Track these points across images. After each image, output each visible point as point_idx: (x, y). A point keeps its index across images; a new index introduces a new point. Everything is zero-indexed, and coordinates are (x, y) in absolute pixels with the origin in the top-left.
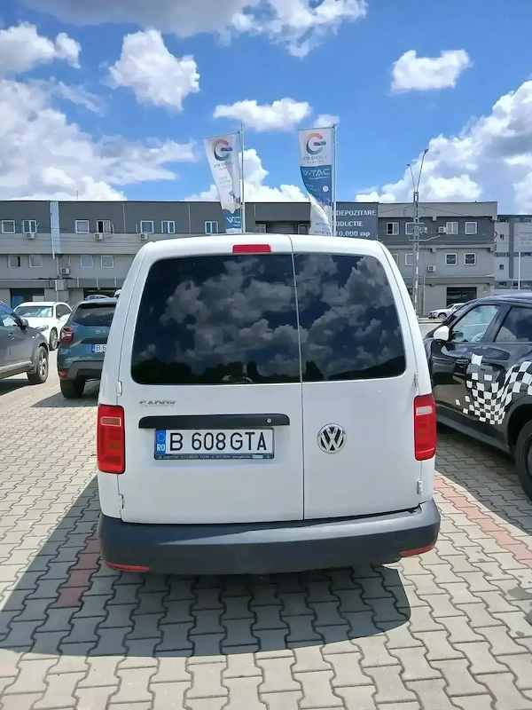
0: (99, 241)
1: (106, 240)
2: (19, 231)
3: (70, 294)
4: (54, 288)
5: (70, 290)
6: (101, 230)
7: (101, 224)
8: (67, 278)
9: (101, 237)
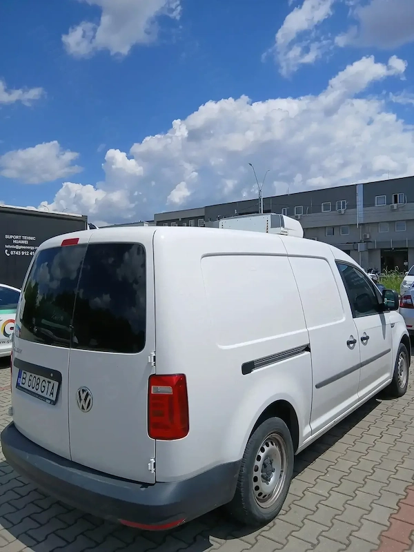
0: (393, 210)
1: (400, 209)
2: (333, 209)
3: (369, 253)
4: (357, 250)
5: (370, 251)
6: (396, 202)
7: (396, 196)
8: (367, 241)
9: (395, 208)
